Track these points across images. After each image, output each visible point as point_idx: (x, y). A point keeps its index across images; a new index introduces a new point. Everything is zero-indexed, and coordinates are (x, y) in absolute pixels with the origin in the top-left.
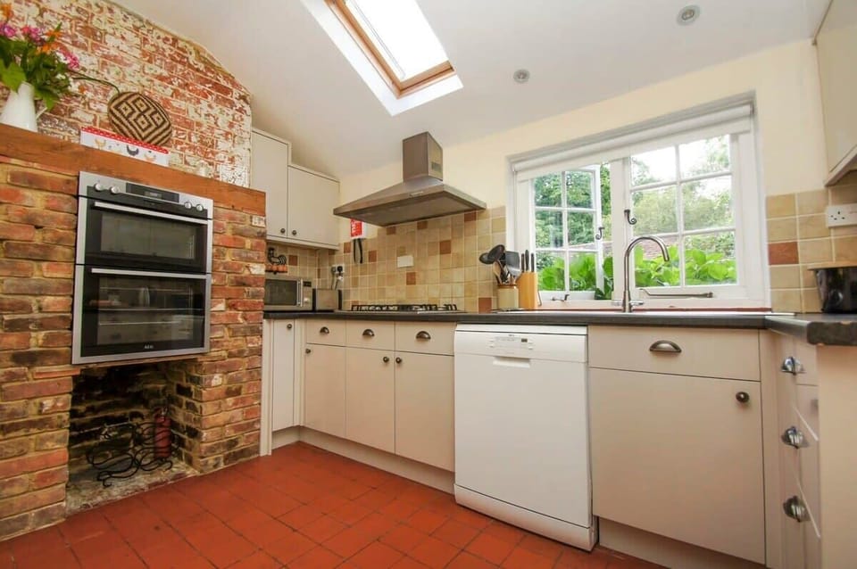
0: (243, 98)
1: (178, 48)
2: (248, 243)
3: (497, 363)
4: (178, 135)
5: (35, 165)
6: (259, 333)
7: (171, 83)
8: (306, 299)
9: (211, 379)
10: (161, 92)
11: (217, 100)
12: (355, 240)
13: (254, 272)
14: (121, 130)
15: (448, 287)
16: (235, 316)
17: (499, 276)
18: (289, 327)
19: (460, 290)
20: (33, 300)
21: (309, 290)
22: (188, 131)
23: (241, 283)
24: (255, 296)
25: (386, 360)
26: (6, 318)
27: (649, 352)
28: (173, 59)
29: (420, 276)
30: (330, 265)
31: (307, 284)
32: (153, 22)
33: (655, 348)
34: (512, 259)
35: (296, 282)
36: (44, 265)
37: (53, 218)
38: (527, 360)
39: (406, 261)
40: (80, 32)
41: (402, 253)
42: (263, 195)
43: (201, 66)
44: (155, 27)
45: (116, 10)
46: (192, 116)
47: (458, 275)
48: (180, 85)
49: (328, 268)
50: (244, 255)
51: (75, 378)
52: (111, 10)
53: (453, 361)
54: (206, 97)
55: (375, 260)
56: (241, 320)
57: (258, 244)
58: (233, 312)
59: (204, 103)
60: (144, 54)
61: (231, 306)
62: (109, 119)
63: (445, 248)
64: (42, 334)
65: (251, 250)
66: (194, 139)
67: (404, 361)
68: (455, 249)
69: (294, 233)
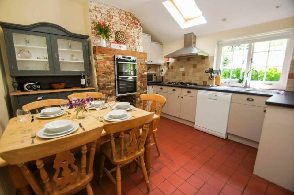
0: (140, 25)
1: (127, 15)
2: (144, 67)
3: (208, 100)
4: (128, 40)
5: (108, 55)
6: (146, 89)
7: (126, 26)
8: (155, 79)
9: (138, 99)
10: (124, 29)
11: (135, 28)
12: (167, 63)
13: (145, 74)
14: (118, 42)
15: (194, 78)
16: (141, 85)
17: (210, 76)
18: (152, 87)
19: (198, 79)
20: (109, 83)
21: (155, 77)
22: (129, 38)
23: (143, 77)
24: (145, 80)
25: (179, 97)
26: (107, 87)
27: (246, 100)
28: (126, 19)
29: (186, 74)
30: (159, 69)
31: (155, 75)
32: (121, 9)
33: (248, 99)
34: (215, 72)
35: (152, 75)
36: (111, 76)
37: (111, 66)
38: (216, 100)
39: (182, 69)
40: (108, 17)
41: (181, 67)
42: (146, 53)
43: (131, 19)
44: (122, 10)
45: (114, 8)
46: (130, 34)
47: (198, 74)
48: (127, 26)
49: (159, 70)
50: (143, 70)
51: (117, 98)
52: (113, 9)
53: (197, 98)
54: (133, 27)
55: (173, 68)
56: (142, 86)
57: (146, 67)
58: (141, 84)
59: (132, 29)
60: (120, 19)
61: (141, 83)
62: (115, 39)
63: (195, 67)
64: (112, 90)
65: (144, 68)
66: (131, 40)
67: (183, 98)
68: (197, 67)
69: (152, 62)
